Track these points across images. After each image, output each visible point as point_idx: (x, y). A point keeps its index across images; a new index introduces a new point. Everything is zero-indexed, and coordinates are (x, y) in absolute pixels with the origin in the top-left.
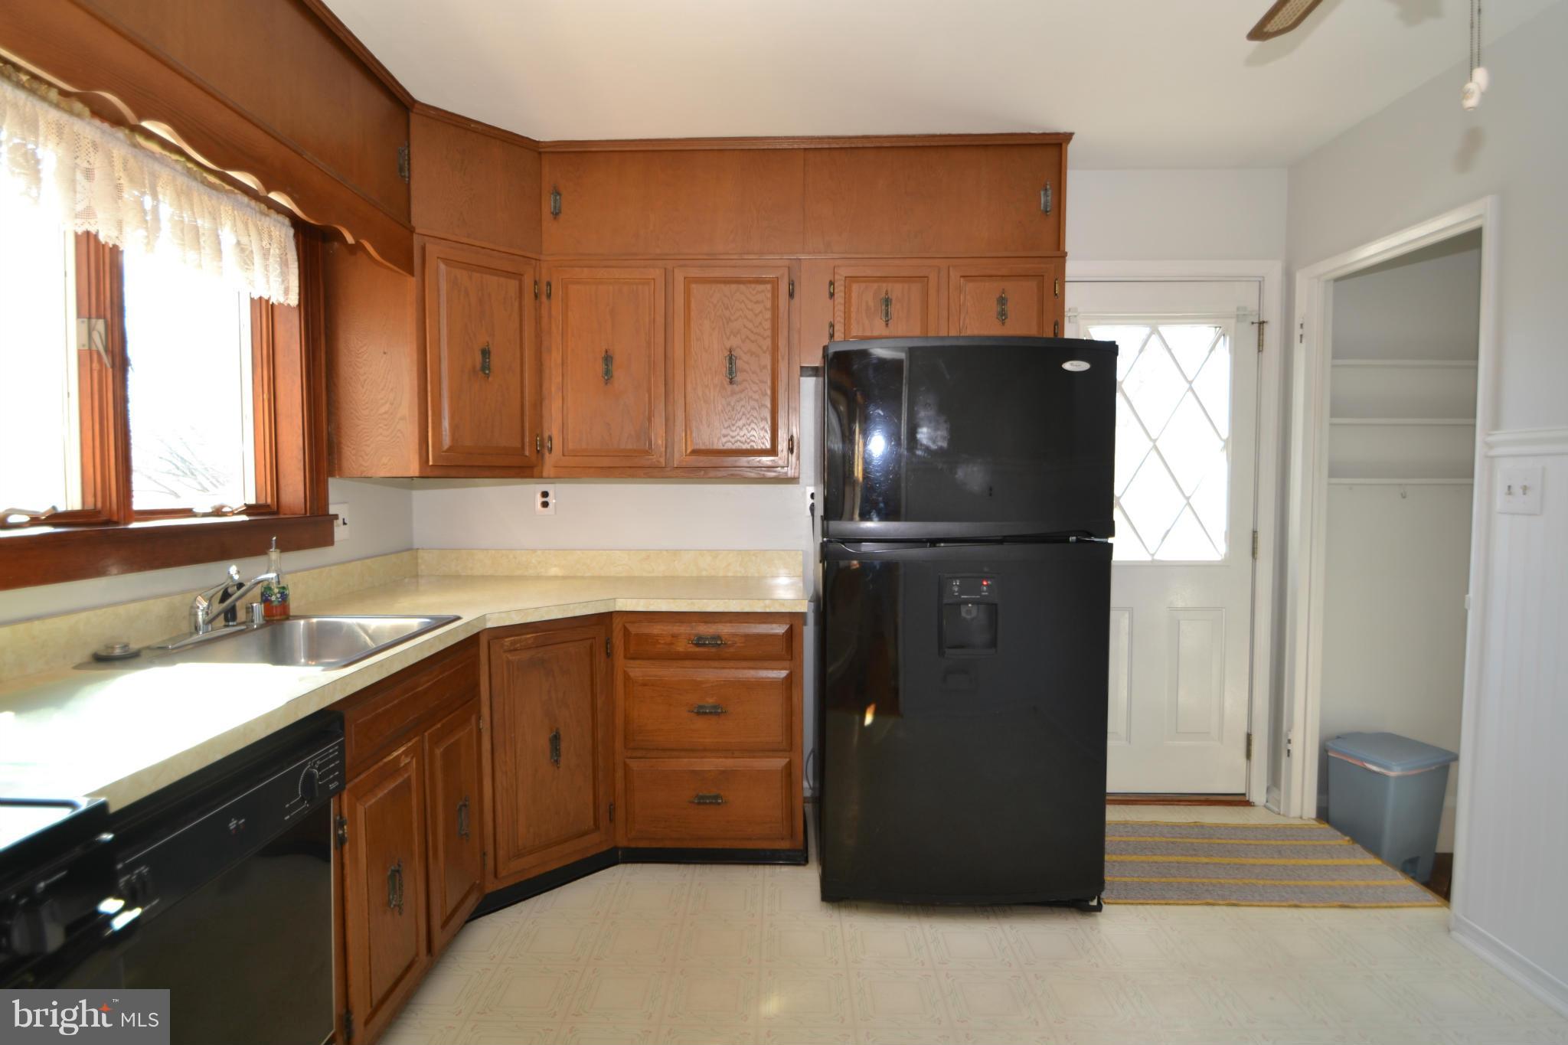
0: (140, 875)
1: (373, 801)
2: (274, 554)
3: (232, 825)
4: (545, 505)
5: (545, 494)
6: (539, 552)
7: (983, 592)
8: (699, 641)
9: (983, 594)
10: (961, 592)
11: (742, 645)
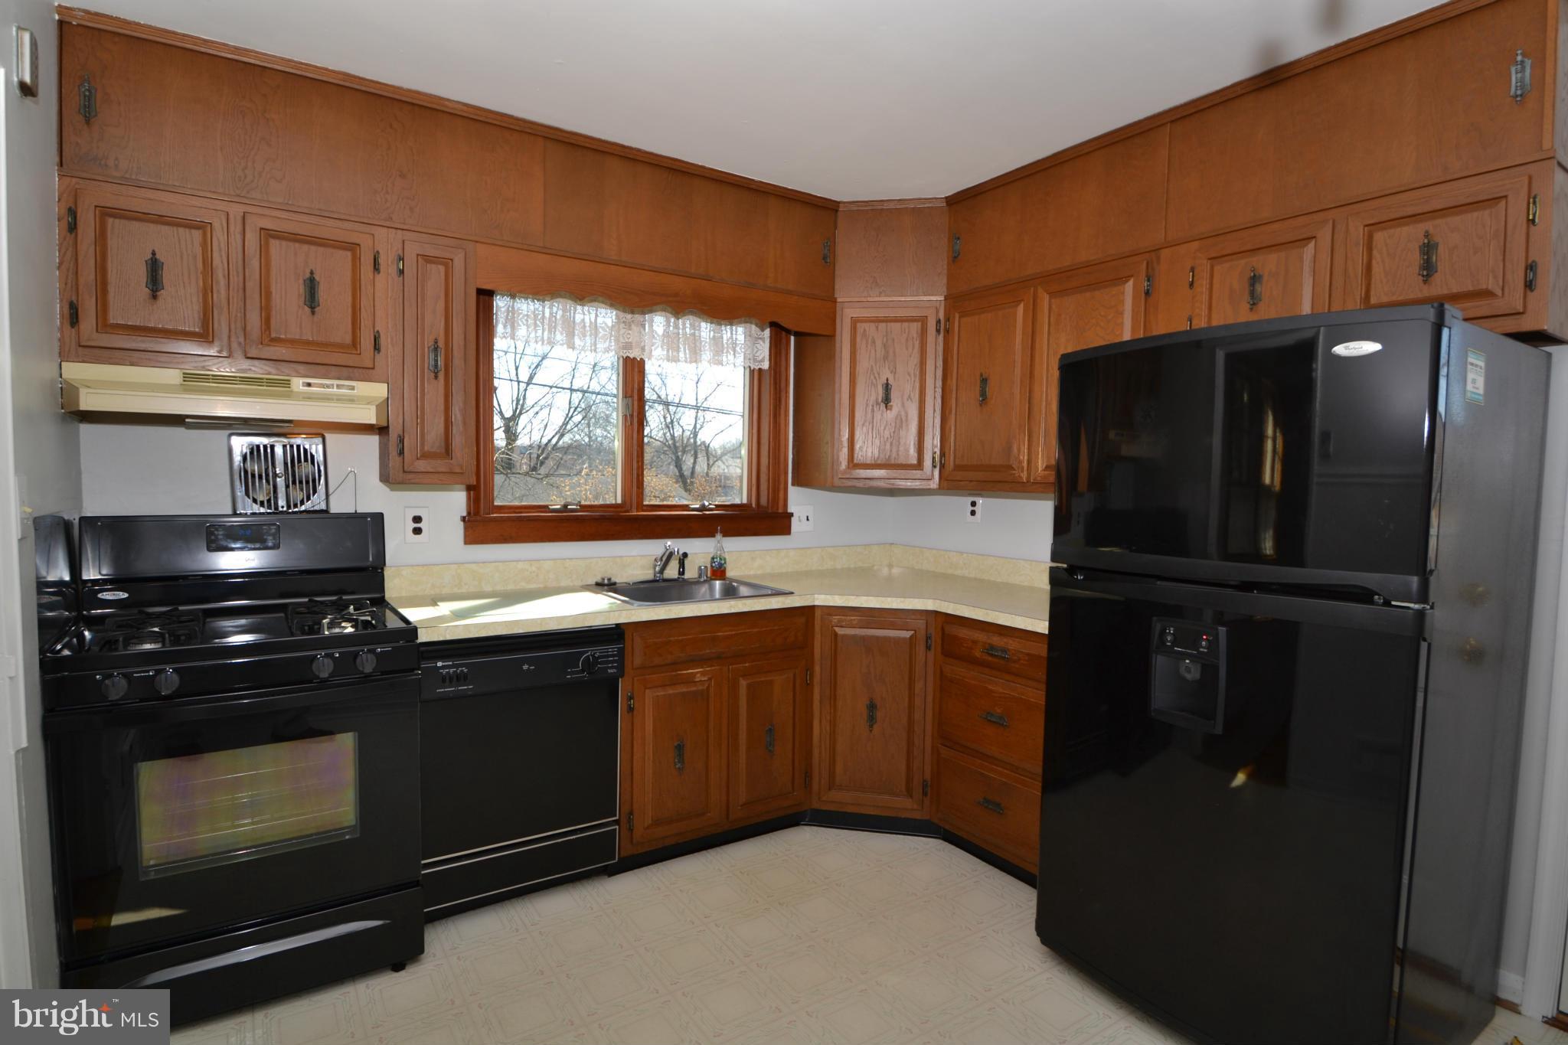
0: (462, 671)
1: (662, 693)
2: (719, 536)
3: (525, 667)
4: (973, 513)
5: (973, 504)
6: (965, 555)
7: (1202, 647)
8: (990, 649)
9: (1202, 650)
10: (1175, 643)
11: (1026, 662)
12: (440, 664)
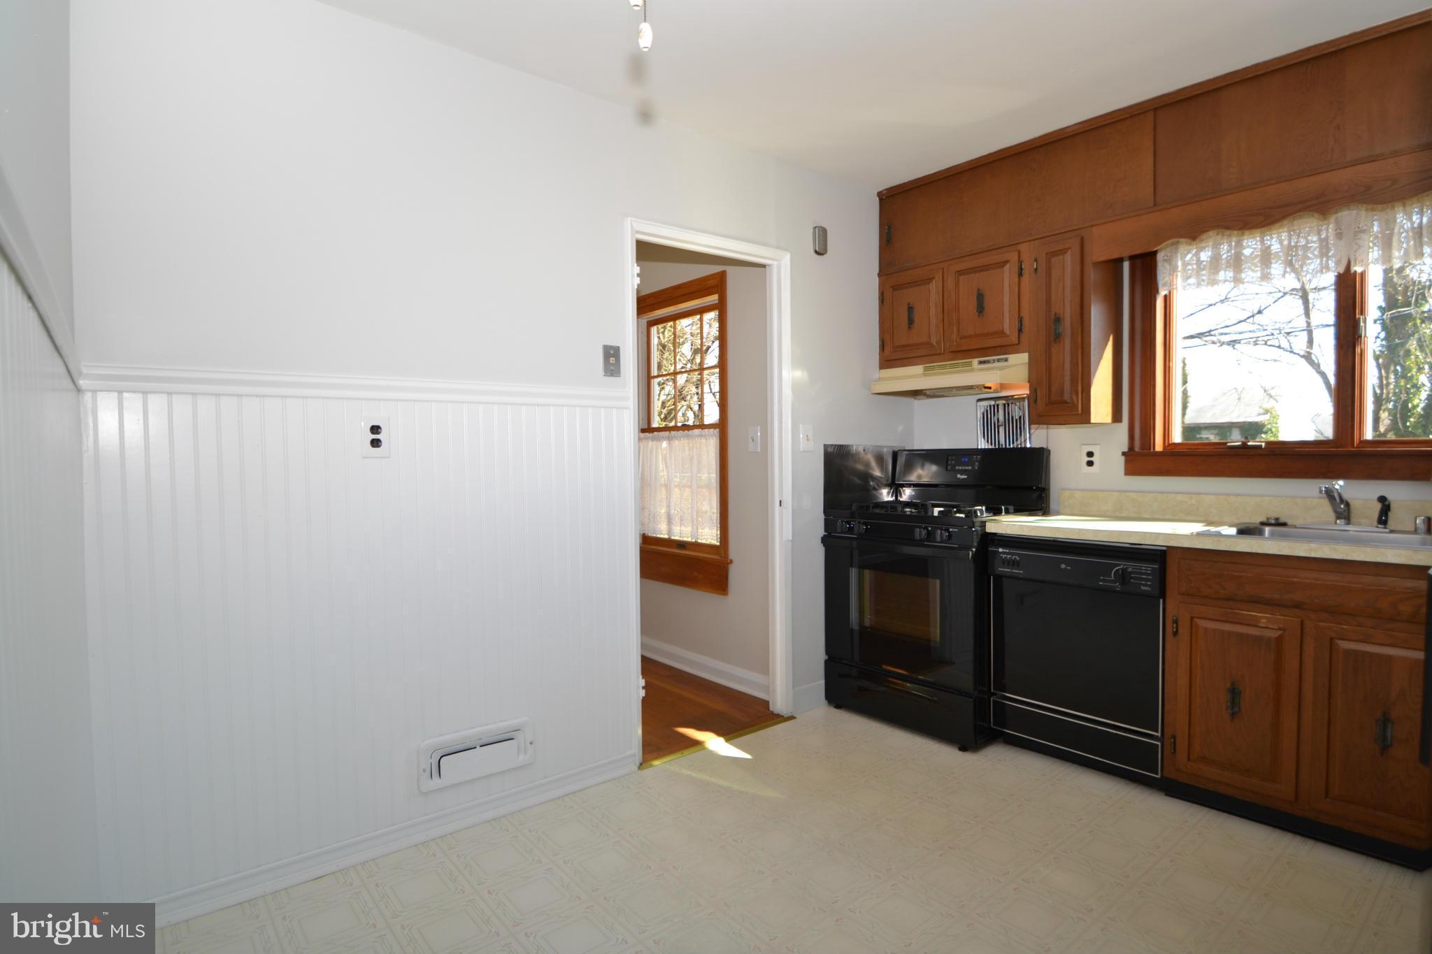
0: (1016, 558)
3: (1063, 566)
12: (1001, 550)
